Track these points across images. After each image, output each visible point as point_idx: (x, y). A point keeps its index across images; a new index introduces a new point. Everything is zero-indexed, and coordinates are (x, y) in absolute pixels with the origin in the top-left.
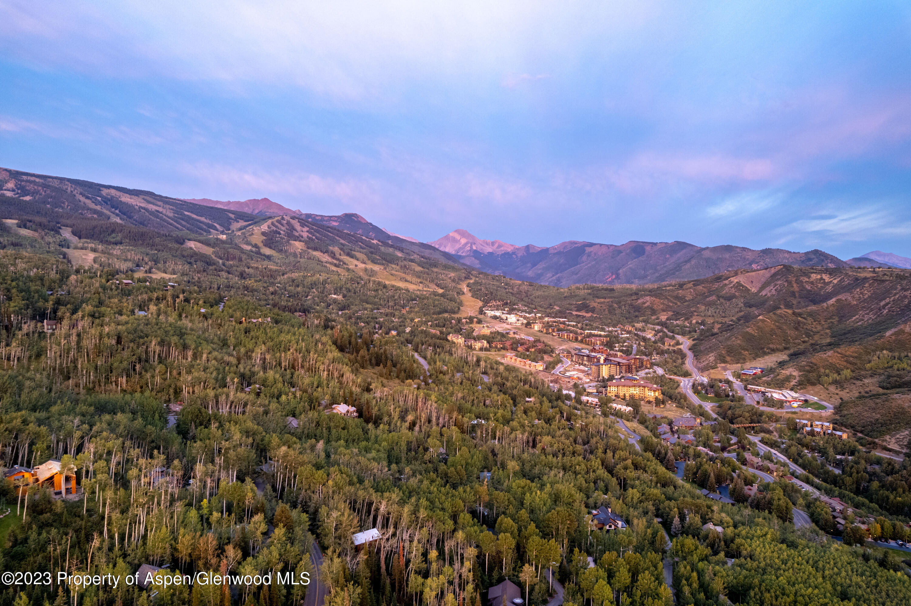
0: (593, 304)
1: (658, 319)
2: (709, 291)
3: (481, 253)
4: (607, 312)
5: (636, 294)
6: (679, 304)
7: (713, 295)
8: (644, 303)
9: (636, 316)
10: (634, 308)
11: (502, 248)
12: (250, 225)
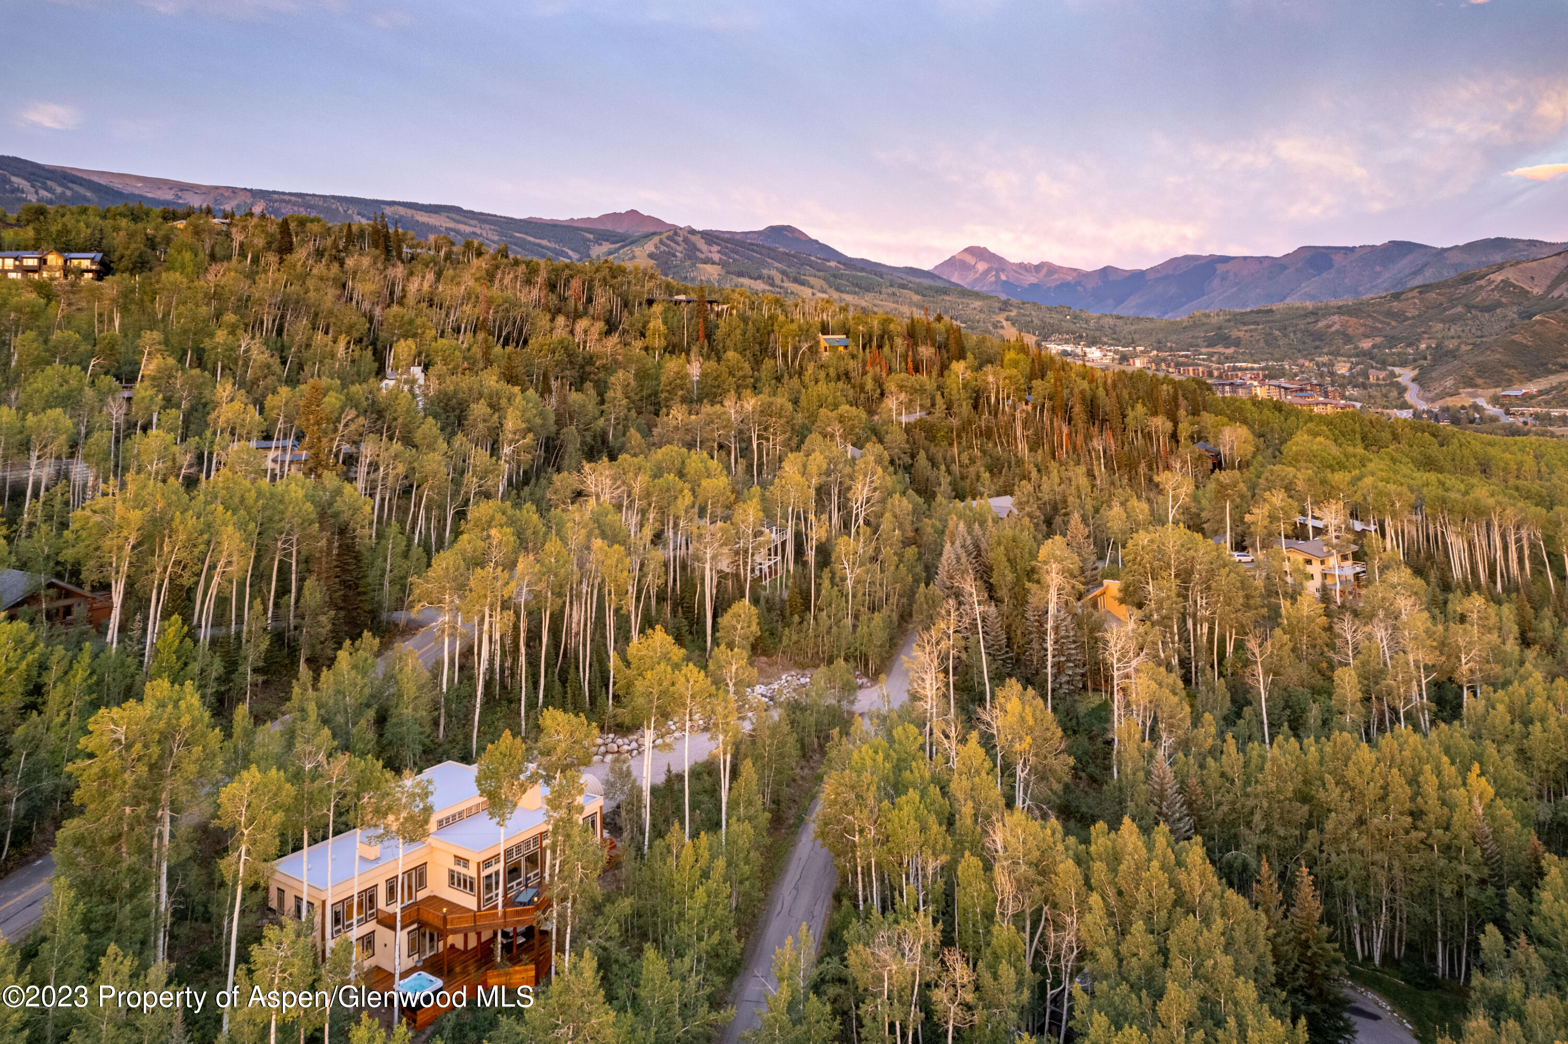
0: (1235, 334)
1: (1356, 348)
2: (1451, 300)
3: (1017, 286)
4: (1262, 344)
5: (1315, 314)
6: (1393, 323)
7: (1456, 306)
8: (1330, 326)
9: (1317, 347)
10: (1312, 335)
11: (1056, 276)
12: (623, 247)
